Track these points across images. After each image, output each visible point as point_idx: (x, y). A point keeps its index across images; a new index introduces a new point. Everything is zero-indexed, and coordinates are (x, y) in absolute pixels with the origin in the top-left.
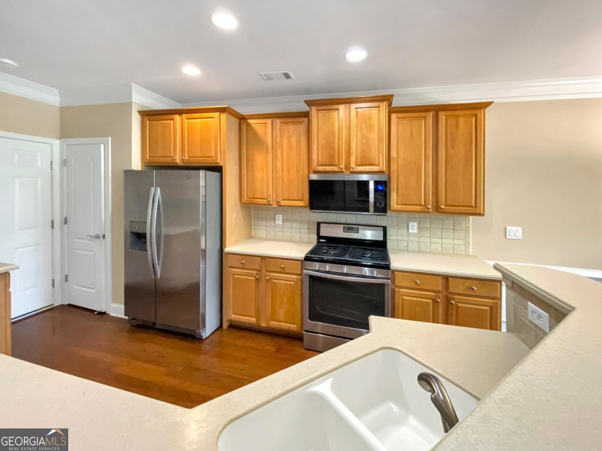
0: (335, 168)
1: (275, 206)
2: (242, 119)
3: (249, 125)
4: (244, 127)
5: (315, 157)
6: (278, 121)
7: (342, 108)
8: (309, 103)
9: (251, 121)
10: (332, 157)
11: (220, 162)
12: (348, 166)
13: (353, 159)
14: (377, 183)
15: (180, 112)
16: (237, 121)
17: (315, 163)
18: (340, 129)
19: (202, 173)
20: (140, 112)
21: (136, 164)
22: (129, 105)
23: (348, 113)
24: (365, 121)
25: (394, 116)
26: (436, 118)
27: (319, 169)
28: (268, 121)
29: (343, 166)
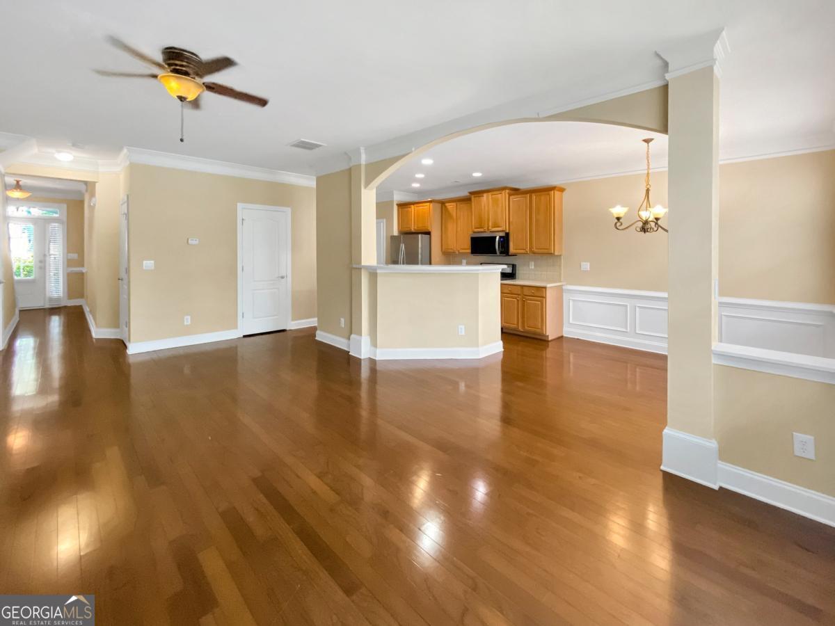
0: (482, 230)
1: (457, 253)
2: (443, 203)
3: (446, 207)
4: (444, 208)
5: (473, 223)
6: (458, 203)
7: (485, 195)
8: (471, 193)
9: (447, 204)
10: (481, 223)
11: (430, 229)
12: (488, 229)
13: (490, 224)
14: (500, 237)
15: (414, 203)
16: (440, 205)
17: (474, 227)
18: (485, 207)
19: (420, 236)
20: (397, 205)
21: (396, 233)
22: (392, 202)
23: (488, 198)
24: (496, 202)
25: (511, 197)
26: (531, 197)
27: (476, 230)
28: (454, 204)
29: (486, 228)
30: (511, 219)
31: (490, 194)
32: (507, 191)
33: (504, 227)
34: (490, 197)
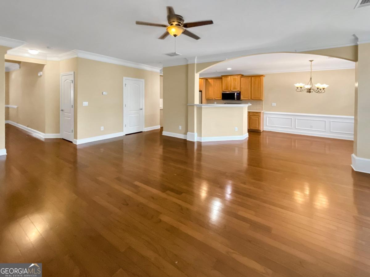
0: (228, 90)
1: (214, 99)
3: (208, 81)
4: (207, 81)
6: (215, 80)
7: (229, 77)
8: (222, 76)
9: (208, 80)
10: (227, 87)
11: (201, 90)
12: (231, 90)
13: (232, 88)
14: (237, 93)
16: (205, 80)
17: (223, 89)
18: (229, 81)
23: (231, 78)
24: (234, 79)
25: (242, 78)
26: (251, 79)
27: (224, 90)
28: (213, 80)
29: (229, 90)
30: (242, 86)
31: (232, 76)
32: (240, 76)
33: (238, 89)
34: (232, 78)
